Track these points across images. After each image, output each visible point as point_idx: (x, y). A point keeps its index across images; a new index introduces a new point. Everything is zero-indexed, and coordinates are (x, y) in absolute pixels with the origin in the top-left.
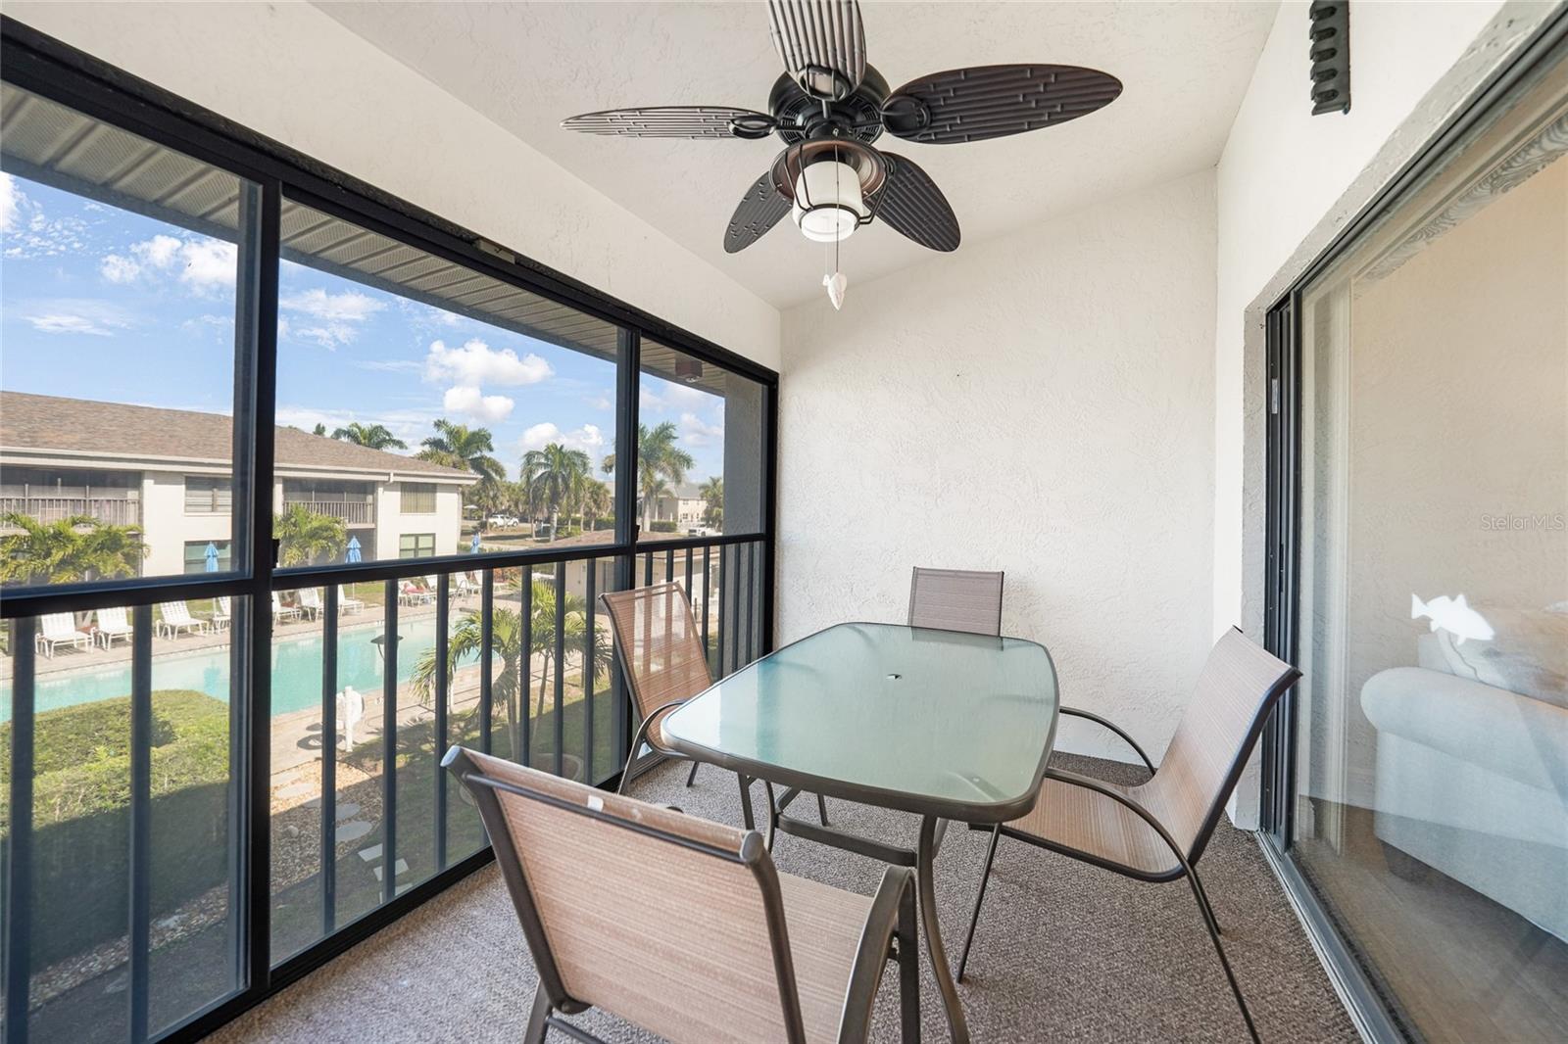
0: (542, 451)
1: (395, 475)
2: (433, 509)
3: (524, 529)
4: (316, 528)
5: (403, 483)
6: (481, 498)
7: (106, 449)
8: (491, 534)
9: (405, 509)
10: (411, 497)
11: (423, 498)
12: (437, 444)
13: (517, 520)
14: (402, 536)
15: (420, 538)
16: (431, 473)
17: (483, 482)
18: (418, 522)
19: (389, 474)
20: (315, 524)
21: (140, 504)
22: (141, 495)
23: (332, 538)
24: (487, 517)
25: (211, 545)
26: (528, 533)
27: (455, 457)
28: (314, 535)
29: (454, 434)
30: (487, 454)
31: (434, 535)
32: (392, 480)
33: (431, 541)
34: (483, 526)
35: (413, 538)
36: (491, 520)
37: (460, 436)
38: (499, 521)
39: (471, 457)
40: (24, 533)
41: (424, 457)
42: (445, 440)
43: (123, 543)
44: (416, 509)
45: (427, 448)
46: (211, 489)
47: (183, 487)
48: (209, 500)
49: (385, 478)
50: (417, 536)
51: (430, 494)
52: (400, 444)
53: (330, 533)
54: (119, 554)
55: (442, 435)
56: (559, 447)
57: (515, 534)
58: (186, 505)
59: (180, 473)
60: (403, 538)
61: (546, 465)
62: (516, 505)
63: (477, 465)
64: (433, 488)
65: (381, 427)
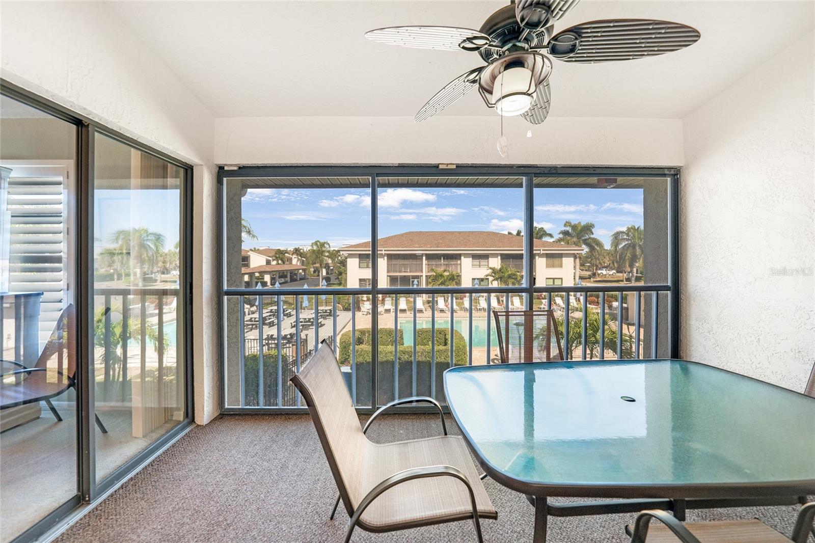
0: (625, 231)
1: (543, 250)
2: (561, 266)
3: (619, 277)
4: (510, 274)
5: (547, 254)
6: (592, 260)
7: (453, 247)
8: (598, 279)
9: (548, 266)
10: (551, 261)
11: (556, 261)
12: (566, 233)
13: (615, 271)
14: (547, 278)
15: (555, 280)
16: (562, 248)
17: (591, 251)
18: (554, 272)
19: (540, 250)
20: (510, 272)
21: (460, 264)
22: (461, 262)
23: (516, 279)
24: (596, 269)
25: (476, 280)
26: (621, 279)
27: (575, 239)
28: (510, 277)
29: (574, 227)
30: (592, 236)
31: (562, 279)
32: (541, 253)
33: (561, 282)
34: (594, 274)
35: (552, 280)
36: (599, 272)
37: (577, 228)
38: (604, 272)
39: (583, 238)
40: (435, 274)
41: (560, 240)
42: (570, 231)
43: (456, 278)
44: (553, 266)
45: (561, 236)
46: (479, 259)
47: (471, 259)
48: (478, 263)
49: (539, 252)
50: (554, 279)
51: (560, 259)
52: (551, 236)
53: (515, 277)
54: (454, 282)
55: (569, 229)
56: (636, 228)
57: (613, 279)
58: (472, 265)
59: (471, 254)
60: (547, 280)
61: (628, 240)
62: (613, 263)
63: (586, 242)
64: (561, 256)
65: (542, 228)
